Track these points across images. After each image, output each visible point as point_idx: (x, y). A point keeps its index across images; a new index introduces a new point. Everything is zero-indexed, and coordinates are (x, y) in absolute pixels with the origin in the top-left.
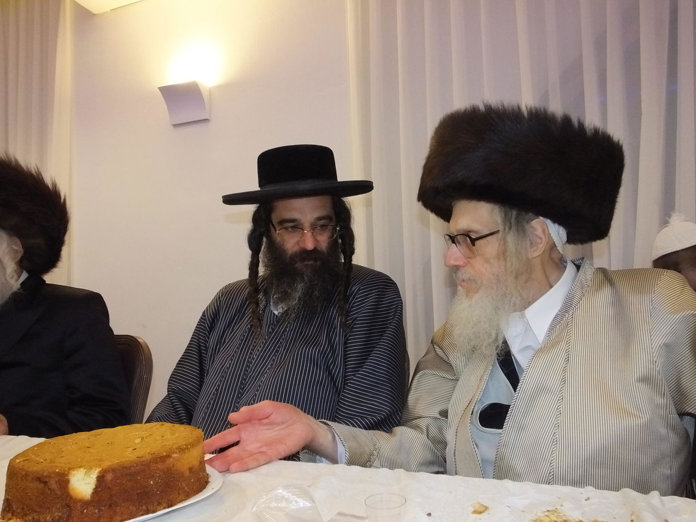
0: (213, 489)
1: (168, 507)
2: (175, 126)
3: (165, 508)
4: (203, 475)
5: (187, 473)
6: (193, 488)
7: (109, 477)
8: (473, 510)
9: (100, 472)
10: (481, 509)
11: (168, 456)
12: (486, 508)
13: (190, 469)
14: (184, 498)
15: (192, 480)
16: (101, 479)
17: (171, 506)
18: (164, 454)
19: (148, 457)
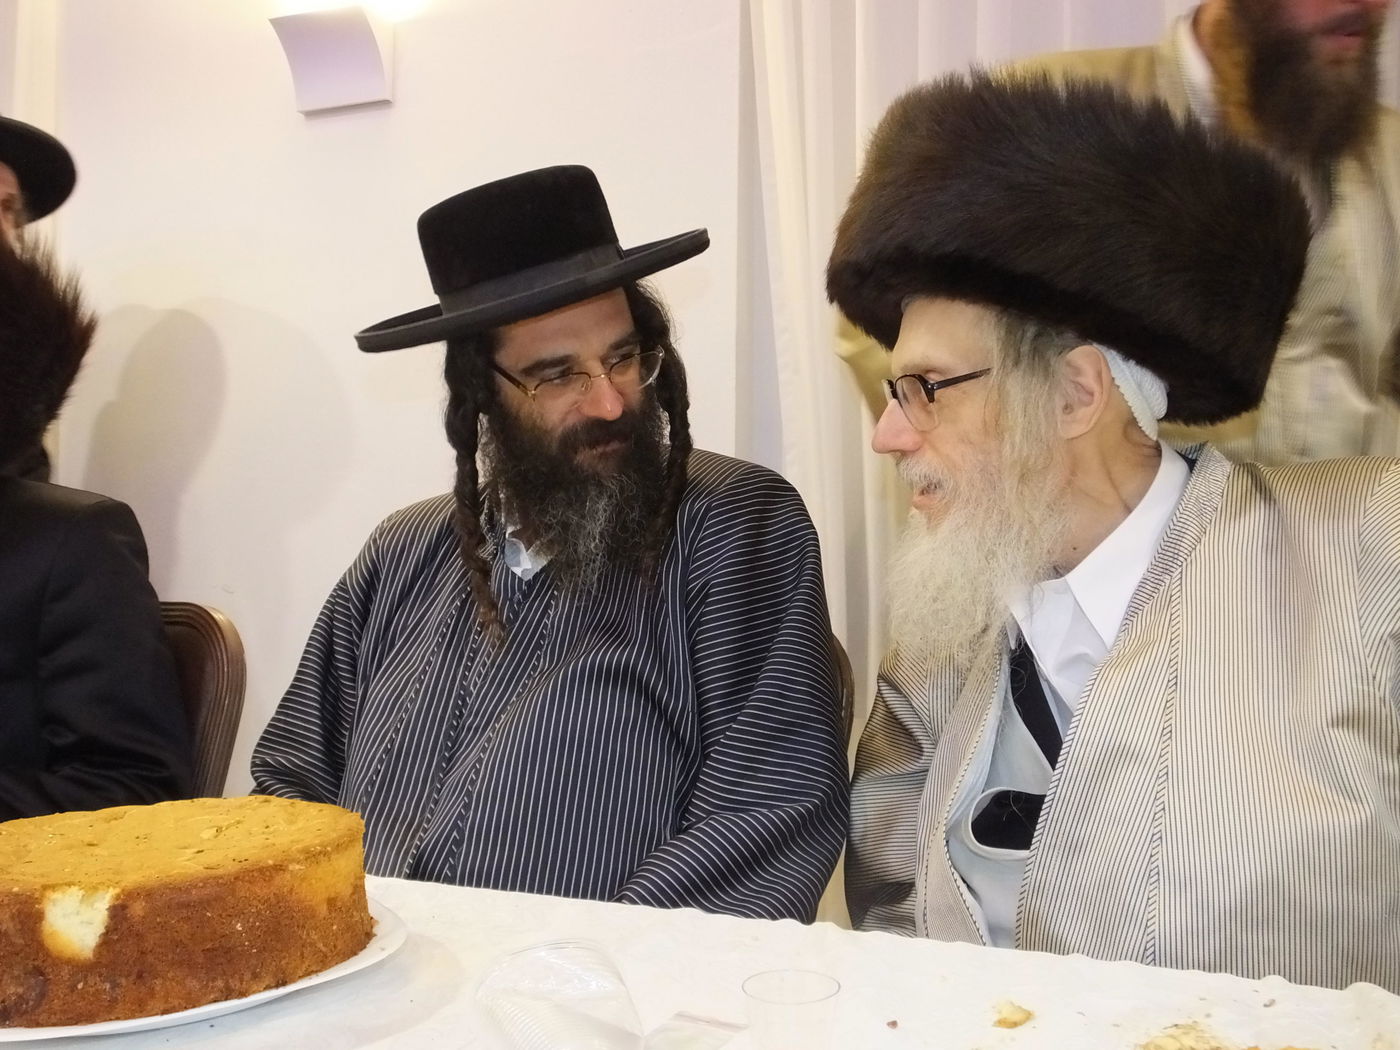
0: (383, 949)
1: (277, 986)
2: (311, 114)
3: (268, 988)
4: (362, 918)
5: (323, 910)
6: (335, 946)
7: (138, 909)
8: (996, 1017)
9: (118, 897)
10: (1017, 1017)
11: (279, 868)
12: (1029, 1016)
13: (331, 902)
14: (314, 968)
15: (335, 927)
16: (118, 912)
17: (284, 984)
18: (271, 862)
19: (232, 868)
